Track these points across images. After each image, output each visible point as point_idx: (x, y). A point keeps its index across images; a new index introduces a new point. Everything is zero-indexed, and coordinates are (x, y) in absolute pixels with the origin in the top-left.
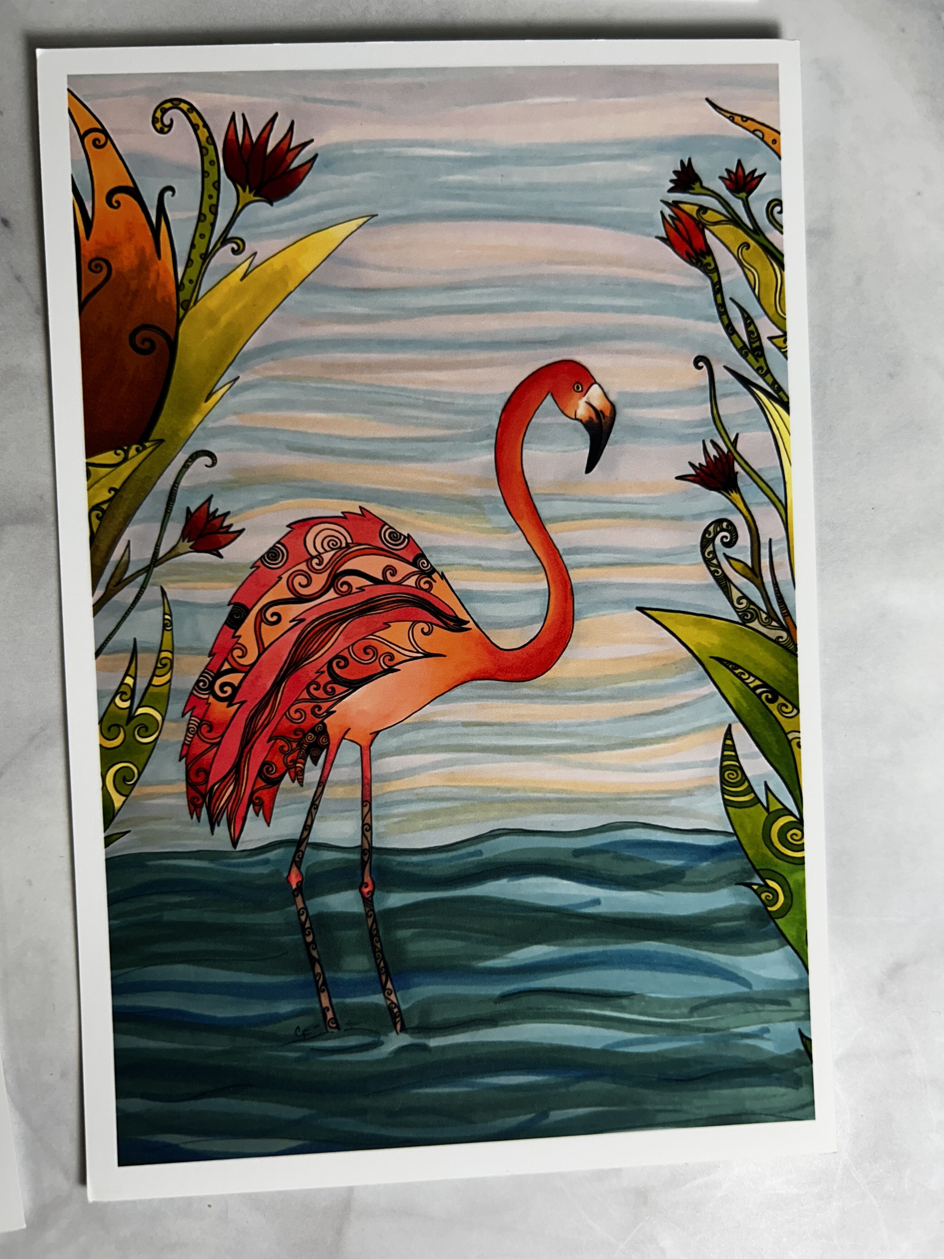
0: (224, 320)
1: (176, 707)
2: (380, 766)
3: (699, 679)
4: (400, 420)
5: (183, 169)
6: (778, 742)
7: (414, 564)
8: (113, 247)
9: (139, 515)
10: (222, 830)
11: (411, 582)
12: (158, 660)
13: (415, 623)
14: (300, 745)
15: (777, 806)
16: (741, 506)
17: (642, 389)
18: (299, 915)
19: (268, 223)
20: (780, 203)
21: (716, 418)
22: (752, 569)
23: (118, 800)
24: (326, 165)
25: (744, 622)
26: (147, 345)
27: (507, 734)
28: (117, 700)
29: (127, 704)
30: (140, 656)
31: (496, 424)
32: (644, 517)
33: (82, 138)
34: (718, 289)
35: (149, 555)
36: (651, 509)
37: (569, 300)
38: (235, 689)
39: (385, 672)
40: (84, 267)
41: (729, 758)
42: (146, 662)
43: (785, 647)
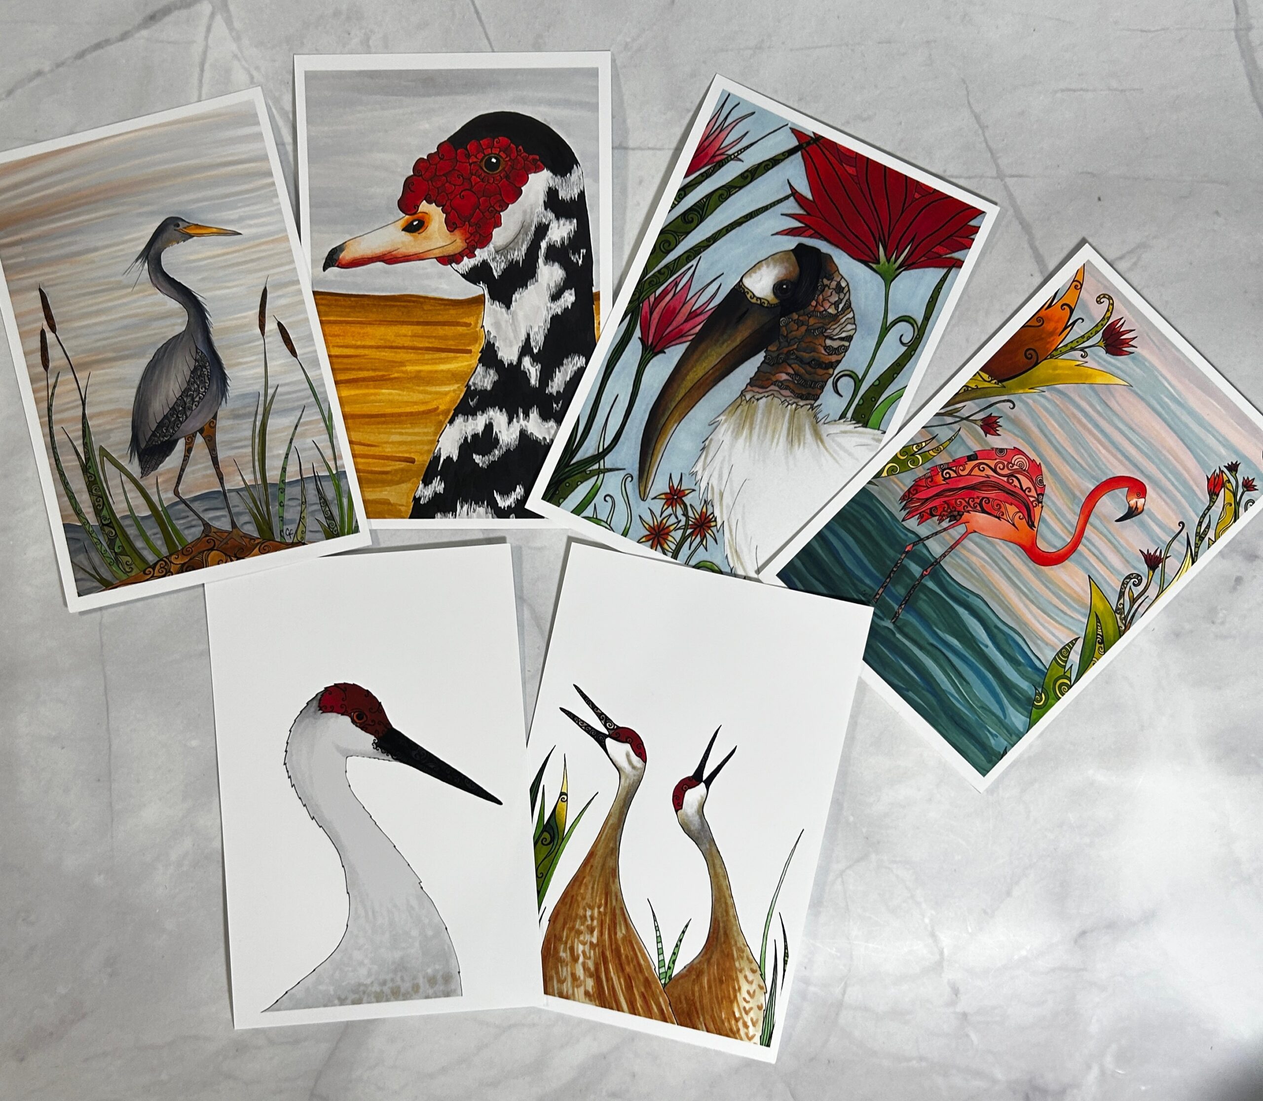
0: (1057, 372)
1: (928, 465)
2: (966, 542)
3: (1085, 615)
4: (1077, 451)
5: (1092, 319)
6: (1089, 657)
7: (1038, 495)
8: (1050, 320)
9: (976, 401)
10: (904, 513)
11: (1032, 499)
12: (938, 447)
13: (1020, 512)
14: (952, 511)
15: (1068, 674)
16: (1150, 578)
17: (1156, 514)
18: (899, 559)
19: (1100, 357)
20: (1254, 502)
21: (1169, 545)
22: (1134, 599)
23: (885, 474)
24: (1134, 359)
25: (1115, 612)
26: (1030, 356)
27: (1012, 572)
28: (915, 446)
29: (916, 450)
30: (934, 440)
31: (1104, 479)
32: (1118, 551)
33: (1074, 281)
34: (1209, 508)
35: (967, 415)
36: (1123, 551)
37: (1162, 467)
38: (950, 477)
39: (996, 517)
40: (1036, 316)
41: (1069, 646)
42: (935, 443)
43: (1120, 631)
